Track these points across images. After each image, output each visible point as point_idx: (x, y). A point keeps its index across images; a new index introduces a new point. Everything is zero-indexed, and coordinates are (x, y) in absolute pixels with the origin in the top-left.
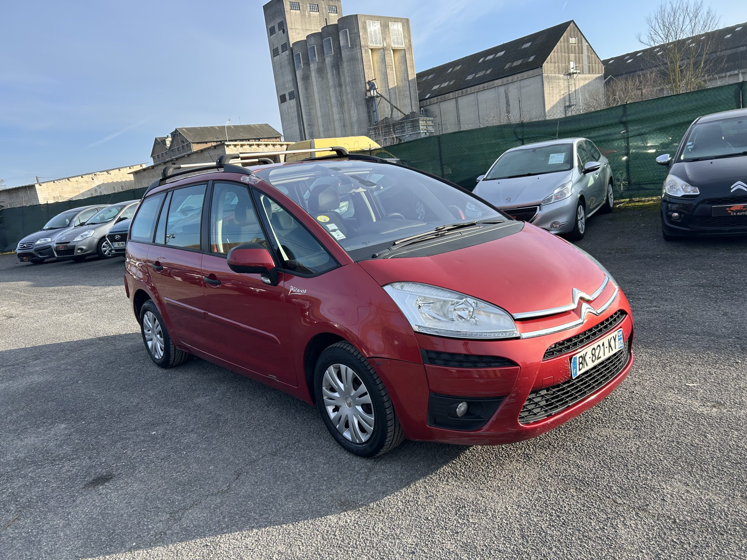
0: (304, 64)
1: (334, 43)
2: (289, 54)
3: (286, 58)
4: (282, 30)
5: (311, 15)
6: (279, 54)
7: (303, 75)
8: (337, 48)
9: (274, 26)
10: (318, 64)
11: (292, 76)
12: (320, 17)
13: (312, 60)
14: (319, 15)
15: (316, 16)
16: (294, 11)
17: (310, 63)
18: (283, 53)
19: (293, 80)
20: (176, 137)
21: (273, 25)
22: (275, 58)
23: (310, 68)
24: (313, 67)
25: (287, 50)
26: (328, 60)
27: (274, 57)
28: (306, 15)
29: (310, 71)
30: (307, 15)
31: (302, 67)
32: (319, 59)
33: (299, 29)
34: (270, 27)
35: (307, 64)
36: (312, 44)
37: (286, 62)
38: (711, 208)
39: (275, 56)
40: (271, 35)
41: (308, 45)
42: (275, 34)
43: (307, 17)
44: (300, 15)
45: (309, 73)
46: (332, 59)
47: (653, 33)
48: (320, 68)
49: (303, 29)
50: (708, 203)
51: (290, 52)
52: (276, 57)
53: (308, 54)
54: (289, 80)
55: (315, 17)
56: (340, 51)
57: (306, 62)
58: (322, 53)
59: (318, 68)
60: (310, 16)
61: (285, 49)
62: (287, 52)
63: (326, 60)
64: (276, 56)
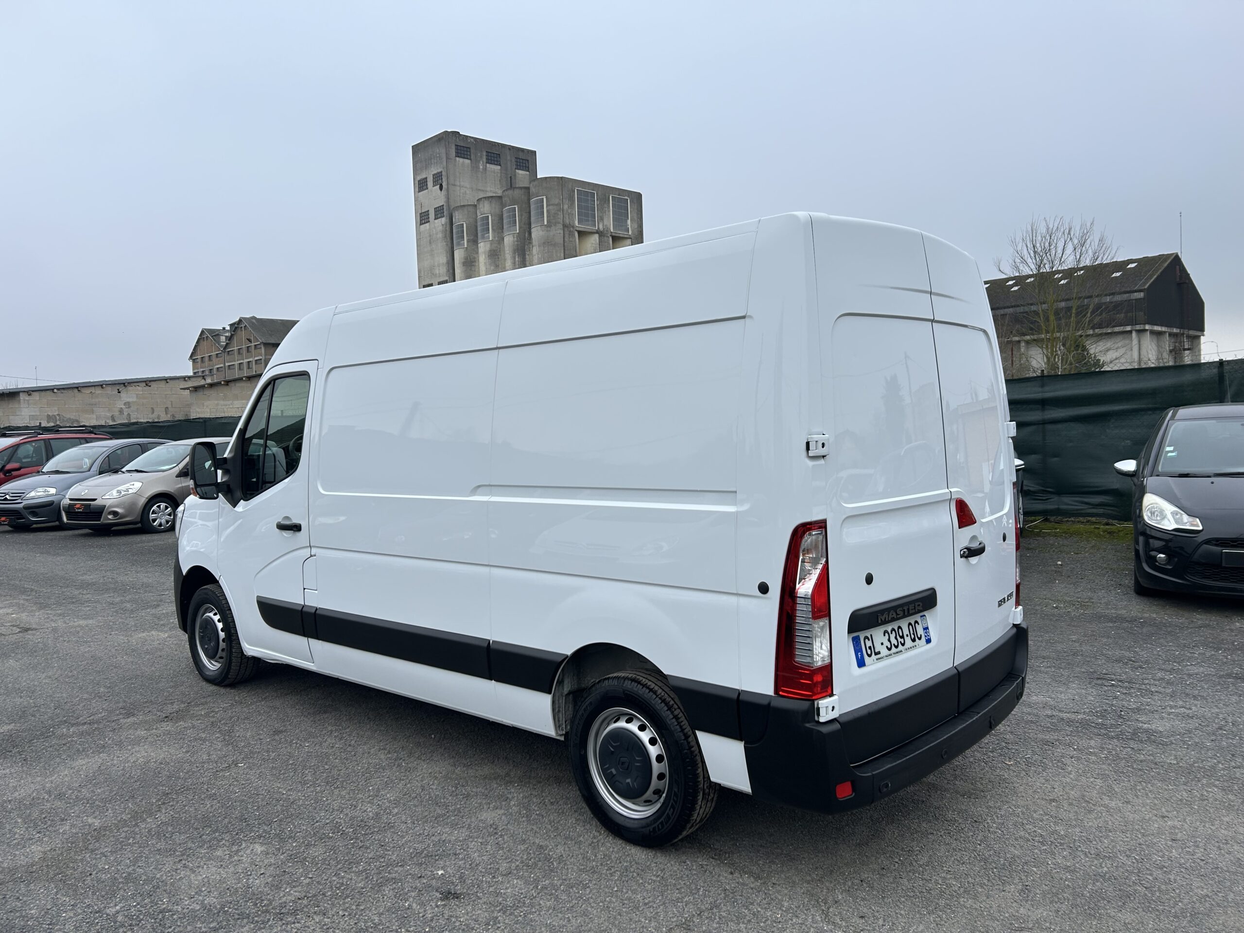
0: (468, 242)
1: (521, 215)
2: (446, 224)
3: (441, 228)
4: (438, 186)
5: (488, 169)
6: (429, 222)
7: (466, 258)
8: (525, 224)
9: (426, 178)
10: (491, 244)
11: (447, 258)
12: (501, 173)
13: (483, 237)
14: (501, 170)
15: (496, 171)
16: (461, 160)
17: (479, 241)
18: (436, 221)
19: (448, 263)
20: (239, 332)
21: (424, 176)
22: (422, 226)
23: (477, 247)
24: (483, 247)
25: (443, 216)
26: (509, 240)
27: (421, 224)
28: (479, 168)
29: (477, 253)
30: (481, 167)
31: (466, 246)
32: (495, 237)
33: (466, 187)
34: (419, 178)
35: (474, 241)
36: (486, 212)
37: (440, 235)
38: (1222, 552)
39: (423, 224)
40: (419, 192)
41: (479, 214)
42: (427, 190)
43: (481, 170)
44: (470, 167)
45: (475, 256)
46: (515, 239)
47: (1019, 261)
48: (494, 251)
49: (472, 188)
50: (1216, 545)
51: (448, 220)
52: (425, 225)
53: (476, 227)
54: (441, 262)
55: (494, 172)
56: (530, 228)
57: (472, 238)
58: (500, 228)
59: (490, 251)
60: (485, 169)
61: (439, 215)
62: (443, 220)
63: (506, 239)
64: (425, 223)
